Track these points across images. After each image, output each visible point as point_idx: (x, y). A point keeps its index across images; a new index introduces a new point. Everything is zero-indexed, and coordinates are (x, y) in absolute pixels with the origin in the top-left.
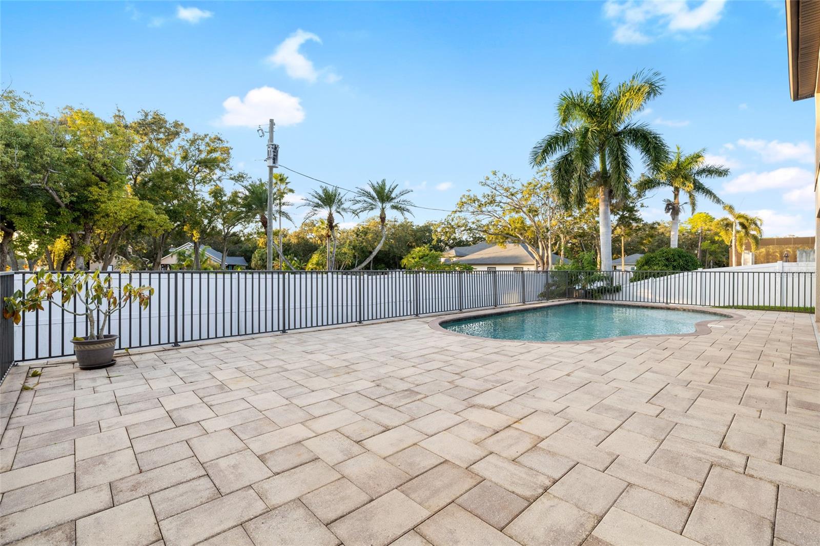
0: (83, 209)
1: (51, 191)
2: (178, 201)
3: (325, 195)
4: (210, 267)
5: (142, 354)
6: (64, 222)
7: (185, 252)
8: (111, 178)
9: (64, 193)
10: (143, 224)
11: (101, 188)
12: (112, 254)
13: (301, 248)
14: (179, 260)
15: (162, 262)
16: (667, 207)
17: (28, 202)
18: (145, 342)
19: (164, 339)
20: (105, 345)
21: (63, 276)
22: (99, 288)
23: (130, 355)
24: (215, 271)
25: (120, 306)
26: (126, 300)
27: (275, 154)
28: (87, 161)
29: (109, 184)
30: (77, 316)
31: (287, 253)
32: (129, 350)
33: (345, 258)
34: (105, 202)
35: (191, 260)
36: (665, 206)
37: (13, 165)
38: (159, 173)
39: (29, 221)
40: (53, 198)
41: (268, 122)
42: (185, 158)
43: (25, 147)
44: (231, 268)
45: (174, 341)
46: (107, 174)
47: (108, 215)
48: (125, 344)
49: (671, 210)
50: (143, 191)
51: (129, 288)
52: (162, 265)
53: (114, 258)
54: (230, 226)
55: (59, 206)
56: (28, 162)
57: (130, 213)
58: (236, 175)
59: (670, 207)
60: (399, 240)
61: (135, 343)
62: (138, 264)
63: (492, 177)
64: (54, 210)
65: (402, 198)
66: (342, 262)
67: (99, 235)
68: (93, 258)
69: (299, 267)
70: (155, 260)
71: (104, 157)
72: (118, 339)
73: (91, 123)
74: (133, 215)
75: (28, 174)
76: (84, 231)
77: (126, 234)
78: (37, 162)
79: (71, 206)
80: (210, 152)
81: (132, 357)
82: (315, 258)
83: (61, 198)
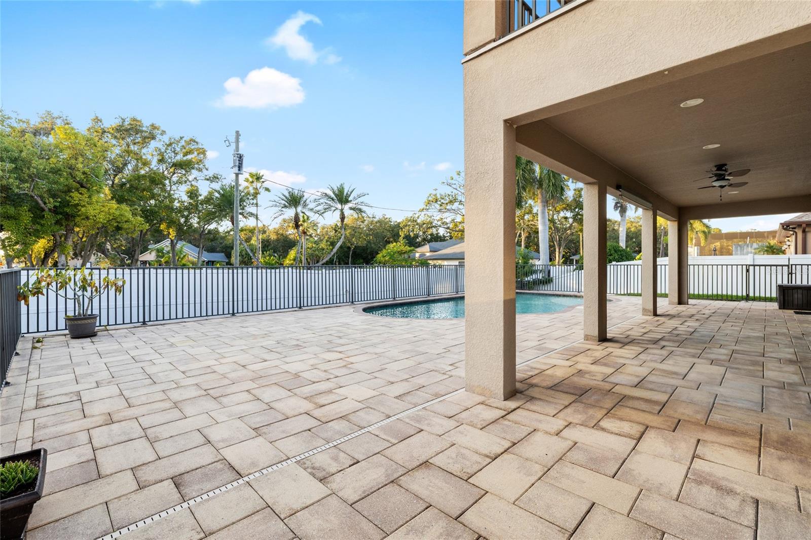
0: (64, 213)
1: (36, 197)
2: (156, 200)
3: (291, 197)
4: (189, 264)
5: (117, 329)
6: (48, 224)
7: (163, 249)
8: (90, 184)
9: (49, 200)
10: (120, 226)
11: (81, 194)
12: (91, 251)
13: (280, 245)
14: (158, 256)
15: (141, 259)
16: (615, 205)
17: (15, 208)
18: (120, 321)
19: (135, 319)
20: (89, 321)
21: (57, 271)
22: (84, 280)
23: (108, 330)
24: (194, 266)
25: (100, 293)
26: (104, 288)
27: (240, 162)
28: (69, 170)
29: (88, 189)
30: (67, 299)
31: (266, 249)
32: (107, 327)
33: (323, 254)
34: (84, 206)
35: (169, 258)
36: (614, 204)
37: (4, 177)
38: (136, 176)
39: (16, 224)
40: (37, 203)
41: (234, 134)
42: (161, 161)
43: (14, 160)
44: (210, 264)
45: (142, 321)
46: (87, 181)
47: (88, 218)
48: (104, 322)
49: (619, 208)
50: (121, 195)
51: (107, 279)
52: (141, 261)
53: (93, 255)
54: (206, 225)
55: (43, 210)
56: (16, 173)
57: (108, 216)
58: (211, 175)
59: (618, 205)
60: (376, 235)
61: (112, 321)
62: (116, 261)
63: (455, 176)
64: (38, 213)
65: (360, 200)
66: (320, 258)
67: (78, 233)
68: (71, 255)
69: (278, 263)
70: (133, 257)
71: (84, 167)
72: (98, 318)
73: (73, 138)
74: (111, 218)
75: (17, 184)
76: (66, 231)
77: (105, 232)
78: (24, 173)
79: (55, 210)
80: (185, 154)
81: (109, 332)
82: (292, 254)
83: (45, 203)
